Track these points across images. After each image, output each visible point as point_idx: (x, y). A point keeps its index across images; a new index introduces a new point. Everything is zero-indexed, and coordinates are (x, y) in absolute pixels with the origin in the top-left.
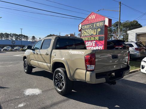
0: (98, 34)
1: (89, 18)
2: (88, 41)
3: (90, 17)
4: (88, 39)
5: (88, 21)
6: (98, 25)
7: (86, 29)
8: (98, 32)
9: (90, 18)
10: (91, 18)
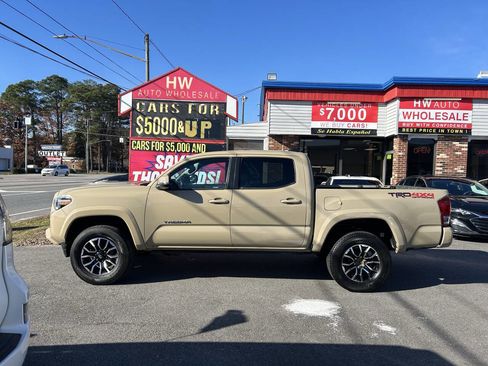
0: (202, 136)
1: (168, 82)
2: (165, 153)
3: (172, 79)
4: (165, 147)
5: (164, 89)
6: (203, 111)
7: (152, 114)
8: (203, 131)
9: (171, 85)
10: (174, 82)
